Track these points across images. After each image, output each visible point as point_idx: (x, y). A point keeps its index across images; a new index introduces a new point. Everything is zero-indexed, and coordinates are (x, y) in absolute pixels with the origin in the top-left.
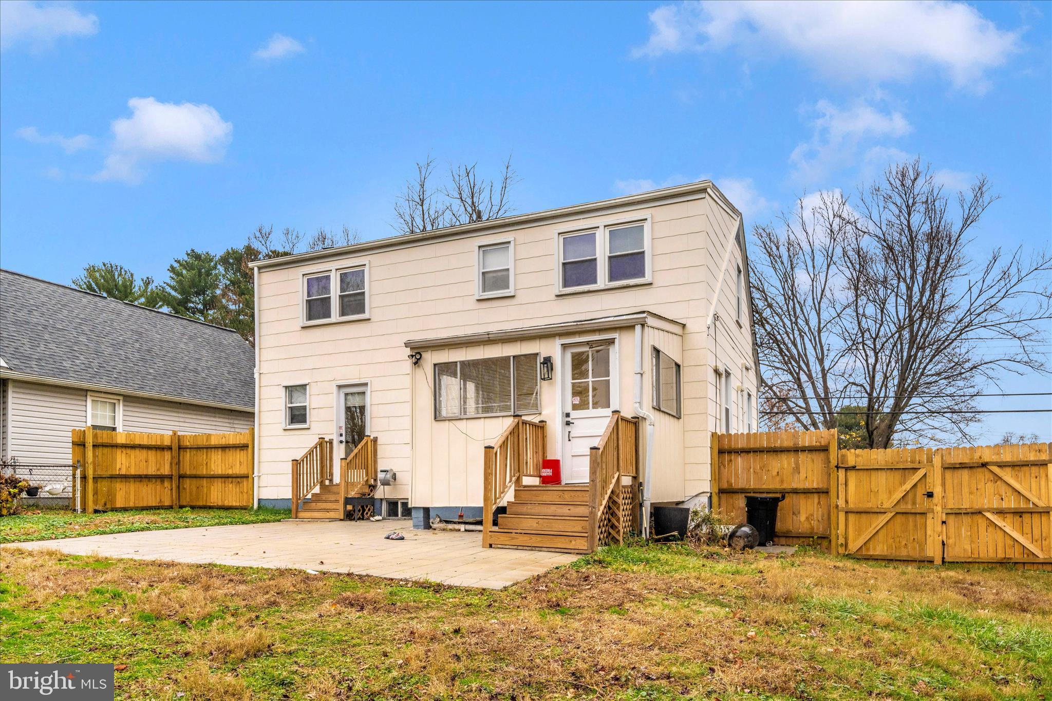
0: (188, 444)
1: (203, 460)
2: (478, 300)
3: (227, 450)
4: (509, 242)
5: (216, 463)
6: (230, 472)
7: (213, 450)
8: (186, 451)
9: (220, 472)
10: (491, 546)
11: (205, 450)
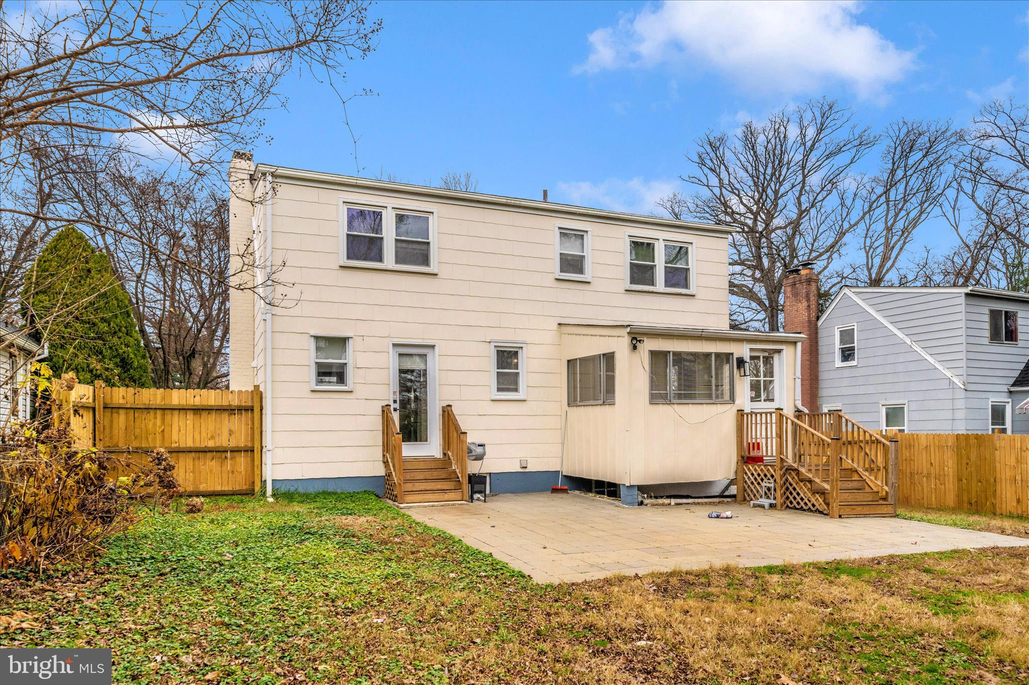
0: (121, 401)
1: (155, 425)
2: (557, 279)
3: (204, 414)
4: (587, 232)
5: (183, 432)
6: (211, 444)
7: (176, 412)
8: (118, 413)
9: (190, 444)
10: (840, 516)
11: (158, 412)
